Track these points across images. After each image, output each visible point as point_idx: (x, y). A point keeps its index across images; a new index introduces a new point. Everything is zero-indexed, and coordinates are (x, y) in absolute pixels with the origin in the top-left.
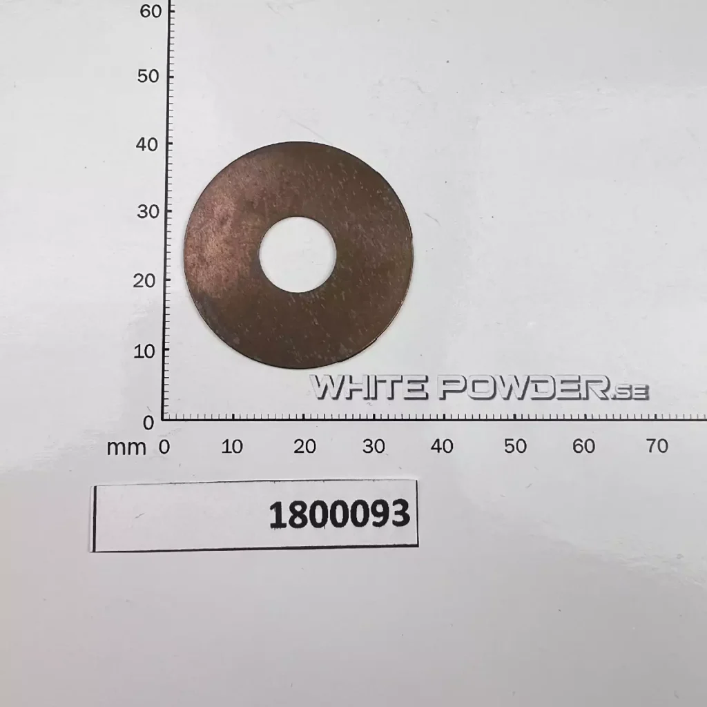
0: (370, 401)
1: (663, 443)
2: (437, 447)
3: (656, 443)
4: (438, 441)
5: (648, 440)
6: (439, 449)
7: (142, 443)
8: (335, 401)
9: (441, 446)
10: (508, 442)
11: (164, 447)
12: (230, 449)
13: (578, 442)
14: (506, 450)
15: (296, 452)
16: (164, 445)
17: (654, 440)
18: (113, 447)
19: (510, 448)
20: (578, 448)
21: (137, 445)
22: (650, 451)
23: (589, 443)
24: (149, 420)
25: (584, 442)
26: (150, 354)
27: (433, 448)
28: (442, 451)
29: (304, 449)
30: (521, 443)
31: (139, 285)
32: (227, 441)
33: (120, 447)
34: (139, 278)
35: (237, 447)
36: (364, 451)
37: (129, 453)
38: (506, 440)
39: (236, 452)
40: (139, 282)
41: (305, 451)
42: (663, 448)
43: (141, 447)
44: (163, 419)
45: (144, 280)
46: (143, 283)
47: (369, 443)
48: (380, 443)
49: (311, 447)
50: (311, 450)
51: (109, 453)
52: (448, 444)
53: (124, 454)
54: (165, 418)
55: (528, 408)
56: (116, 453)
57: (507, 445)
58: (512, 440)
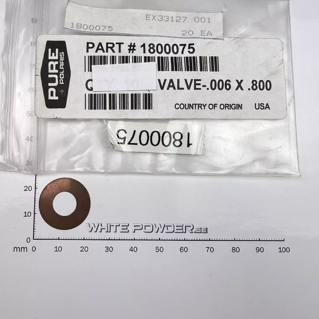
0: (108, 233)
1: (212, 249)
3: (209, 249)
4: (132, 247)
5: (207, 247)
6: (132, 250)
7: (26, 247)
8: (95, 233)
9: (133, 249)
10: (157, 248)
11: (34, 249)
12: (57, 250)
13: (182, 248)
14: (156, 251)
15: (81, 251)
17: (209, 248)
18: (16, 249)
19: (157, 250)
20: (182, 250)
21: (24, 248)
22: (207, 251)
23: (186, 249)
24: (28, 239)
25: (184, 248)
26: (29, 215)
27: (130, 250)
28: (133, 251)
29: (84, 250)
30: (162, 248)
31: (26, 190)
32: (56, 247)
33: (18, 249)
34: (26, 187)
35: (60, 249)
36: (105, 251)
37: (21, 251)
38: (156, 247)
39: (59, 251)
40: (26, 189)
41: (84, 251)
42: (212, 251)
43: (25, 249)
44: (34, 239)
45: (28, 188)
46: (27, 189)
47: (107, 248)
48: (111, 248)
50: (86, 250)
51: (14, 251)
52: (135, 248)
53: (19, 251)
54: (34, 238)
55: (164, 236)
56: (17, 251)
57: (156, 249)
58: (158, 247)
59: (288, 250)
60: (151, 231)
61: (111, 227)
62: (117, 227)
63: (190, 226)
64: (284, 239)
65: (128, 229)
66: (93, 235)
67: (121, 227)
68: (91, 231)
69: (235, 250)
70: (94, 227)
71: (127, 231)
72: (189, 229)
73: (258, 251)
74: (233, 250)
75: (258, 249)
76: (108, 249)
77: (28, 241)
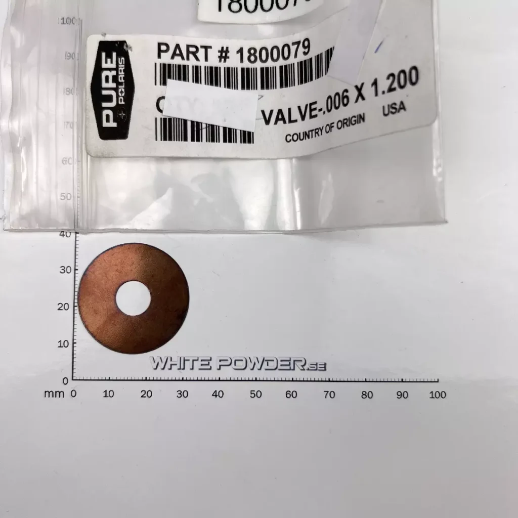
0: (181, 370)
1: (332, 393)
2: (215, 394)
3: (329, 393)
4: (216, 391)
5: (325, 391)
6: (216, 396)
7: (62, 391)
8: (163, 371)
9: (217, 394)
10: (252, 392)
11: (74, 394)
12: (108, 395)
13: (289, 392)
14: (251, 397)
15: (142, 397)
16: (74, 393)
17: (328, 392)
18: (47, 393)
19: (253, 395)
20: (288, 396)
21: (60, 393)
22: (326, 397)
23: (294, 393)
24: (65, 380)
25: (291, 392)
26: (66, 345)
27: (213, 395)
28: (218, 397)
29: (146, 395)
30: (259, 393)
32: (106, 391)
33: (51, 393)
34: (60, 305)
35: (111, 394)
36: (177, 397)
37: (56, 397)
38: (251, 391)
39: (111, 397)
40: (61, 308)
41: (147, 397)
42: (332, 396)
43: (62, 394)
44: (73, 379)
45: (63, 306)
47: (179, 392)
48: (185, 392)
49: (149, 395)
50: (149, 396)
51: (45, 397)
52: (221, 392)
53: (53, 397)
55: (262, 374)
56: (49, 397)
57: (251, 394)
58: (254, 391)
59: (443, 395)
60: (243, 367)
61: (186, 362)
62: (195, 362)
63: (301, 361)
64: (438, 379)
65: (210, 365)
66: (159, 374)
67: (199, 362)
68: (156, 369)
69: (367, 395)
70: (160, 362)
71: (209, 367)
72: (299, 364)
73: (399, 397)
74: (363, 394)
75: (399, 394)
76: (182, 394)
77: (65, 381)
